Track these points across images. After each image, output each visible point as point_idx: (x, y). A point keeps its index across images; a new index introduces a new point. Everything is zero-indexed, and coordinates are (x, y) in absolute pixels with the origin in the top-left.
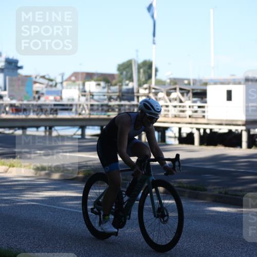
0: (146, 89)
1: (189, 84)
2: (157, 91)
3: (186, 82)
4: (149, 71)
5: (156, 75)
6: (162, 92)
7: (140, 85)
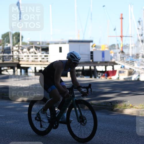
0: (17, 47)
1: (40, 44)
2: (23, 48)
3: (38, 43)
4: (19, 38)
5: (22, 40)
6: (25, 48)
7: (14, 45)
